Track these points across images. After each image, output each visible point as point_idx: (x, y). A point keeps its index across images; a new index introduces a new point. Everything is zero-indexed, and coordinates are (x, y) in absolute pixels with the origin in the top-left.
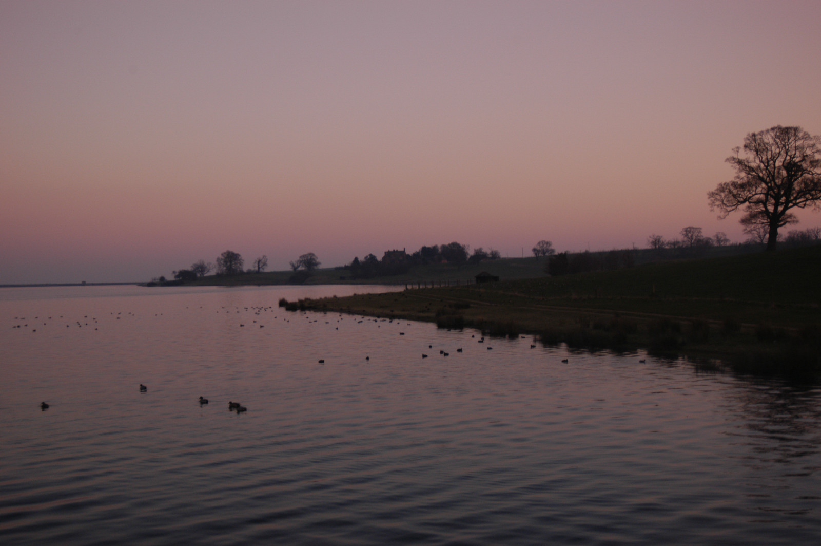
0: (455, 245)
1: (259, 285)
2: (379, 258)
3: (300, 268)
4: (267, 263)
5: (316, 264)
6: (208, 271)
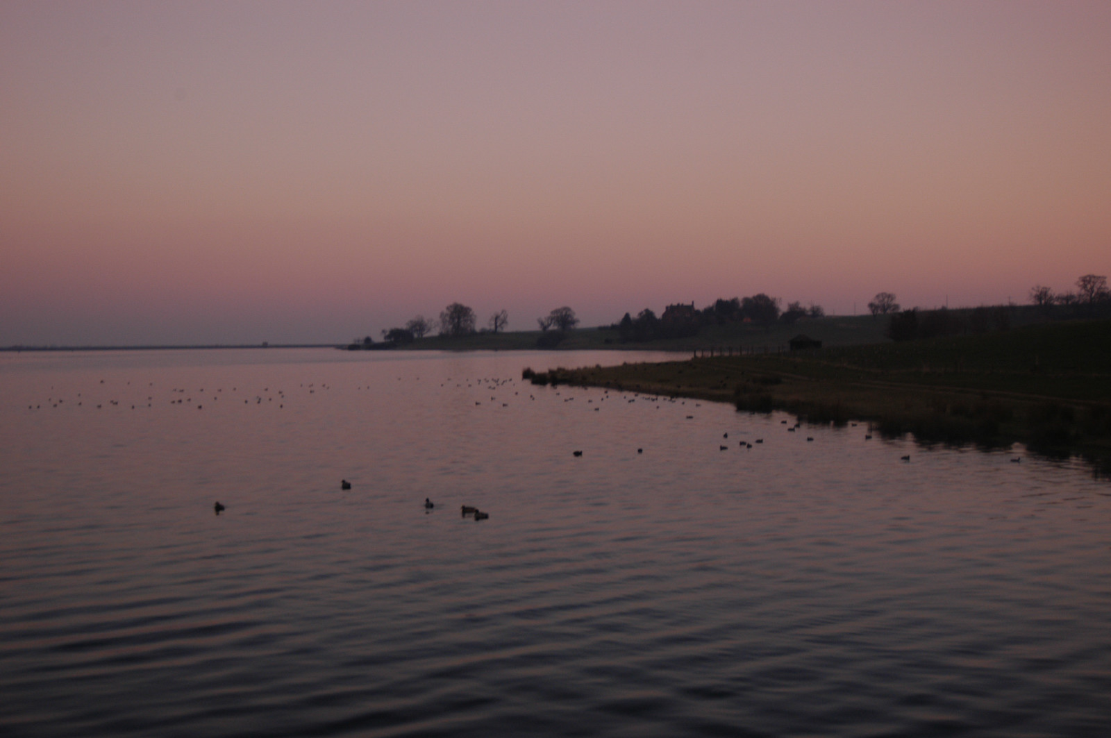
0: (761, 298)
1: (496, 349)
2: (659, 314)
3: (553, 327)
4: (508, 319)
5: (573, 322)
6: (429, 330)
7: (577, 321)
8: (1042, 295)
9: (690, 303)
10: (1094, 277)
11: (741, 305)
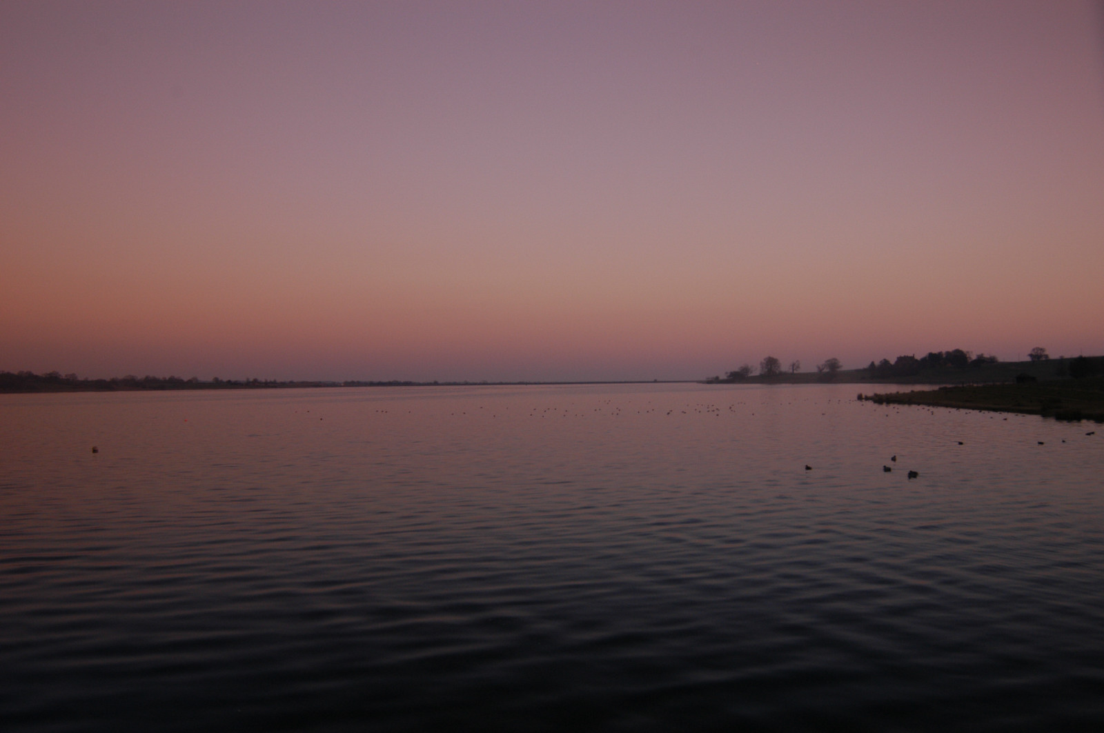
0: (958, 351)
1: (793, 383)
2: (893, 361)
3: (826, 370)
4: (800, 366)
5: (838, 367)
7: (841, 366)
9: (911, 355)
11: (944, 356)
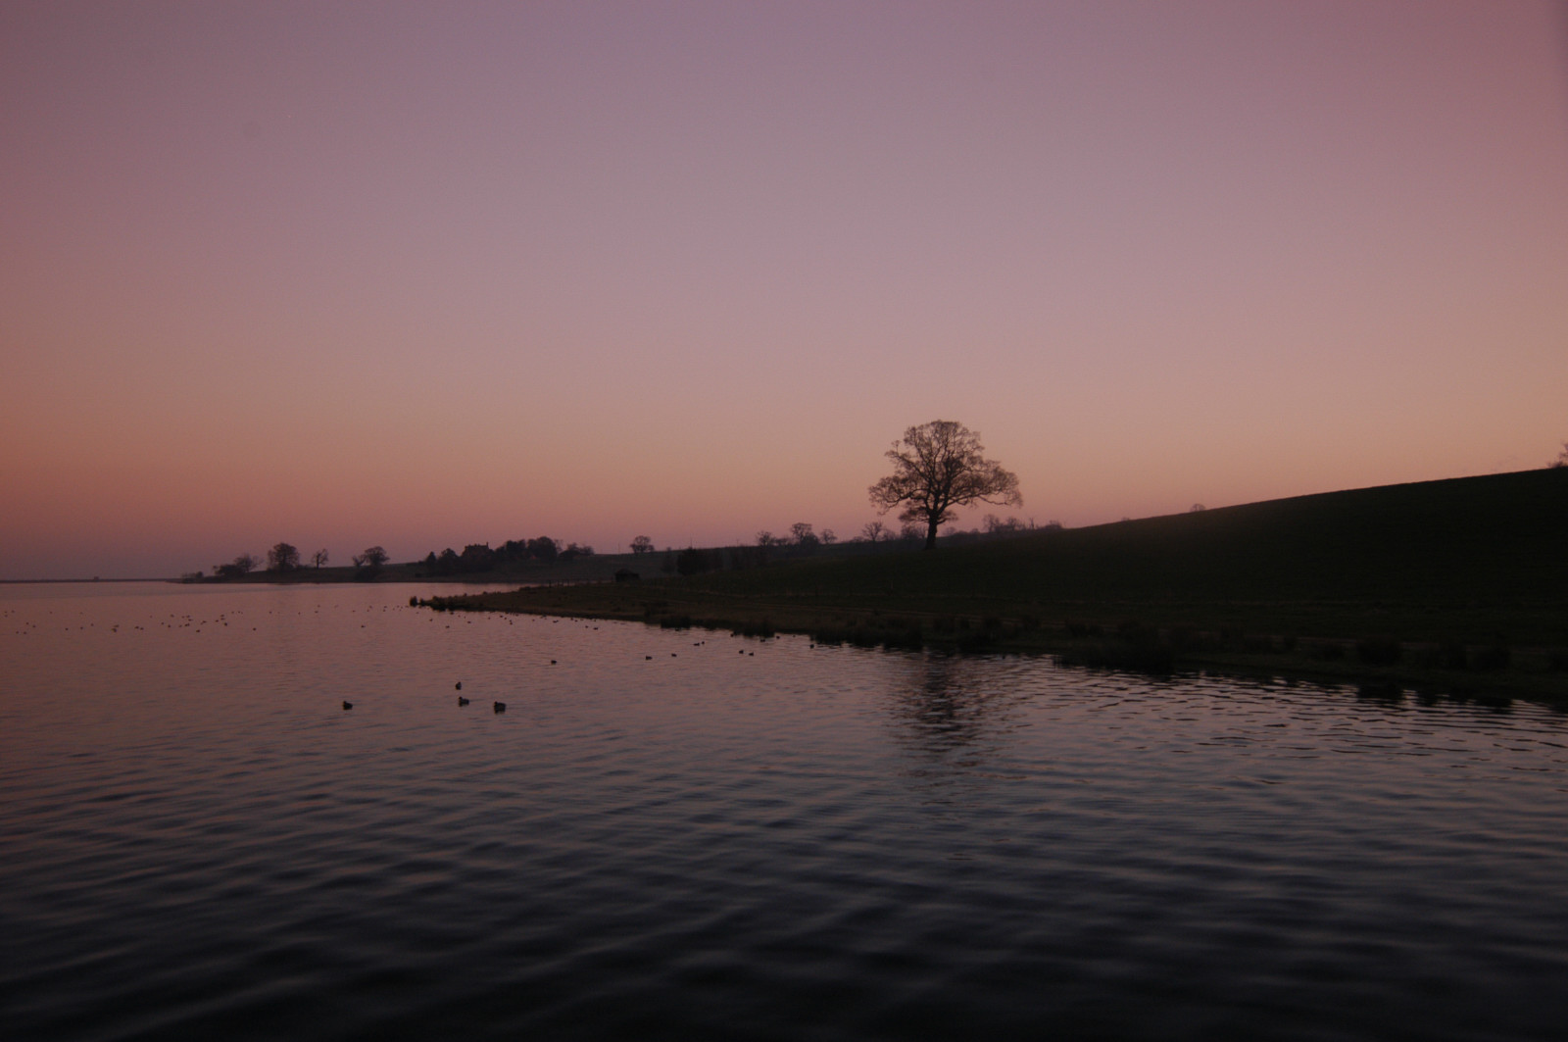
0: (544, 540)
1: (318, 582)
2: (459, 552)
3: (366, 564)
4: (329, 557)
5: (384, 559)
6: (255, 566)
7: (388, 559)
8: (765, 538)
9: (485, 544)
10: (803, 524)
11: (527, 546)
